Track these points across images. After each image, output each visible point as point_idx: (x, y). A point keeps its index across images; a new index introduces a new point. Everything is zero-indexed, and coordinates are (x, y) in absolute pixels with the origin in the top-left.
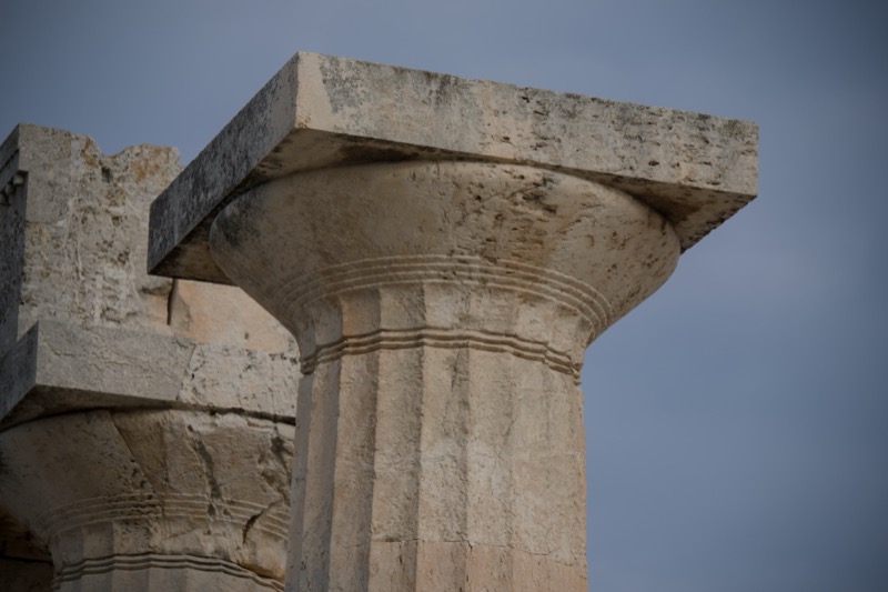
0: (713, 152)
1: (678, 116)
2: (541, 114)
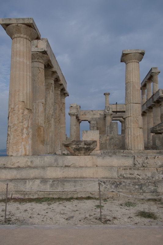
0: (29, 20)
1: (27, 18)
2: (17, 20)
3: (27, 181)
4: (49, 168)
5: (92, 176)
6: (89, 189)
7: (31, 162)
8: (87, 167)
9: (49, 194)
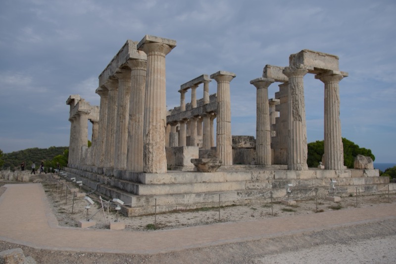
3: (185, 195)
4: (196, 184)
5: (228, 189)
6: (231, 199)
7: (175, 179)
8: (220, 182)
9: (205, 205)
